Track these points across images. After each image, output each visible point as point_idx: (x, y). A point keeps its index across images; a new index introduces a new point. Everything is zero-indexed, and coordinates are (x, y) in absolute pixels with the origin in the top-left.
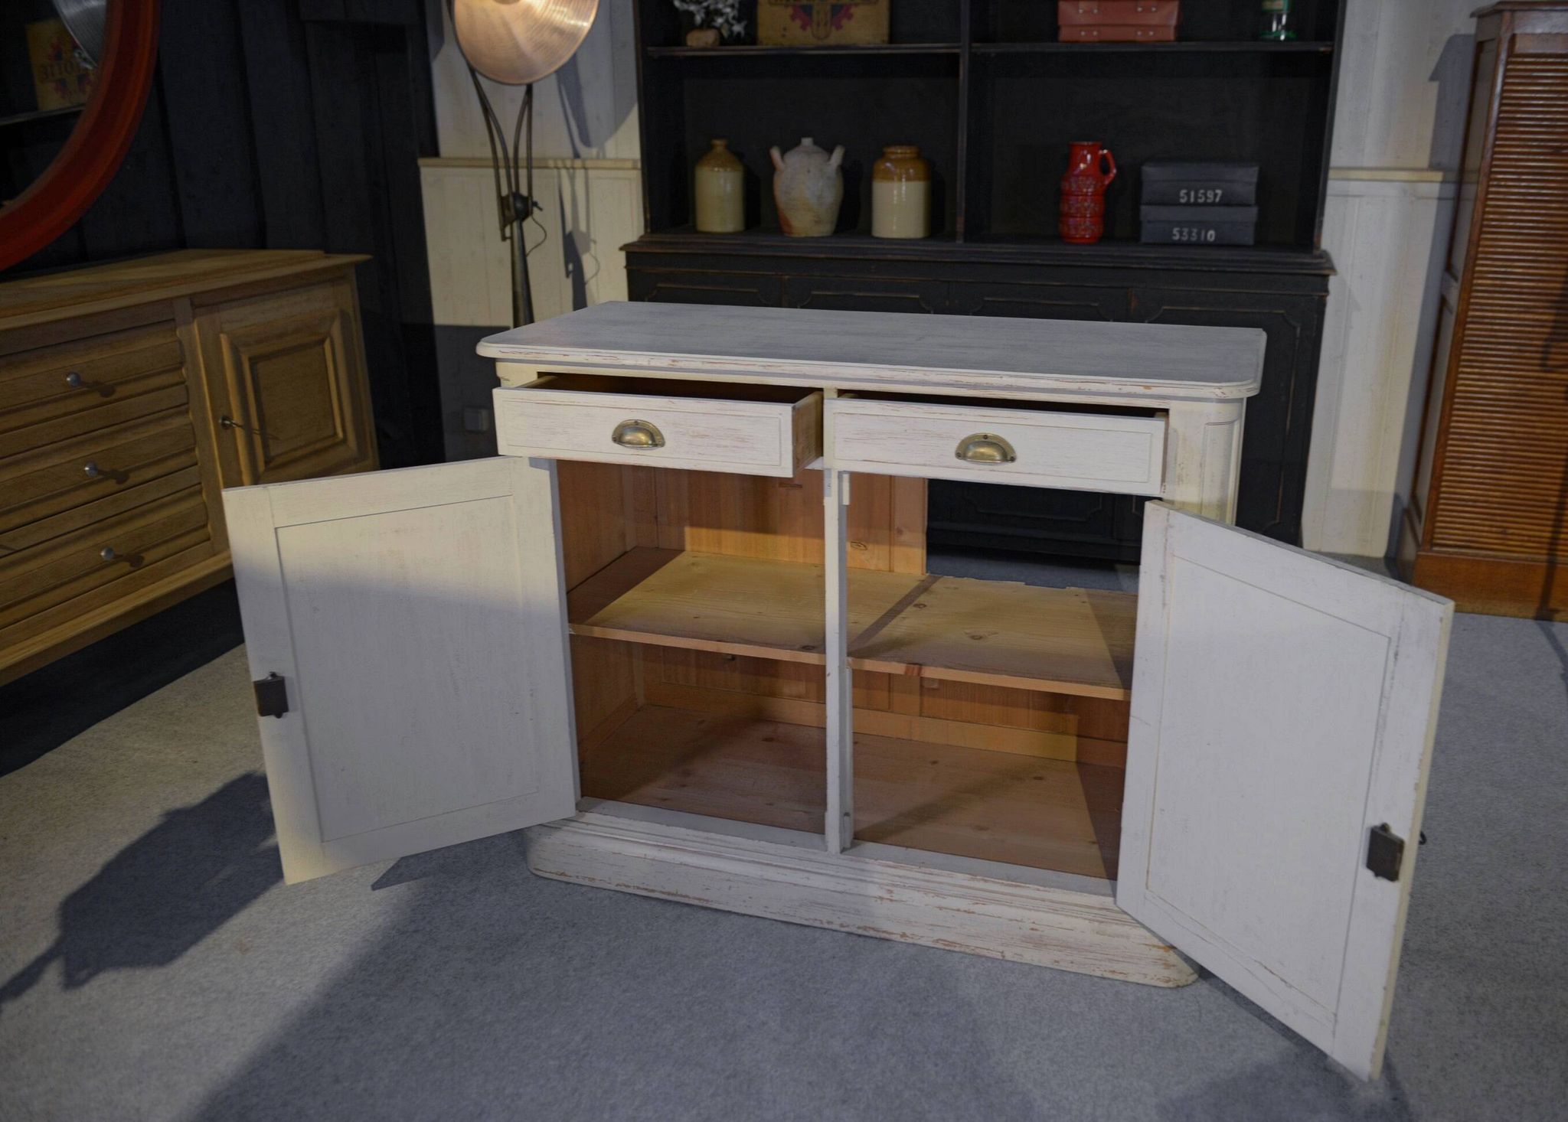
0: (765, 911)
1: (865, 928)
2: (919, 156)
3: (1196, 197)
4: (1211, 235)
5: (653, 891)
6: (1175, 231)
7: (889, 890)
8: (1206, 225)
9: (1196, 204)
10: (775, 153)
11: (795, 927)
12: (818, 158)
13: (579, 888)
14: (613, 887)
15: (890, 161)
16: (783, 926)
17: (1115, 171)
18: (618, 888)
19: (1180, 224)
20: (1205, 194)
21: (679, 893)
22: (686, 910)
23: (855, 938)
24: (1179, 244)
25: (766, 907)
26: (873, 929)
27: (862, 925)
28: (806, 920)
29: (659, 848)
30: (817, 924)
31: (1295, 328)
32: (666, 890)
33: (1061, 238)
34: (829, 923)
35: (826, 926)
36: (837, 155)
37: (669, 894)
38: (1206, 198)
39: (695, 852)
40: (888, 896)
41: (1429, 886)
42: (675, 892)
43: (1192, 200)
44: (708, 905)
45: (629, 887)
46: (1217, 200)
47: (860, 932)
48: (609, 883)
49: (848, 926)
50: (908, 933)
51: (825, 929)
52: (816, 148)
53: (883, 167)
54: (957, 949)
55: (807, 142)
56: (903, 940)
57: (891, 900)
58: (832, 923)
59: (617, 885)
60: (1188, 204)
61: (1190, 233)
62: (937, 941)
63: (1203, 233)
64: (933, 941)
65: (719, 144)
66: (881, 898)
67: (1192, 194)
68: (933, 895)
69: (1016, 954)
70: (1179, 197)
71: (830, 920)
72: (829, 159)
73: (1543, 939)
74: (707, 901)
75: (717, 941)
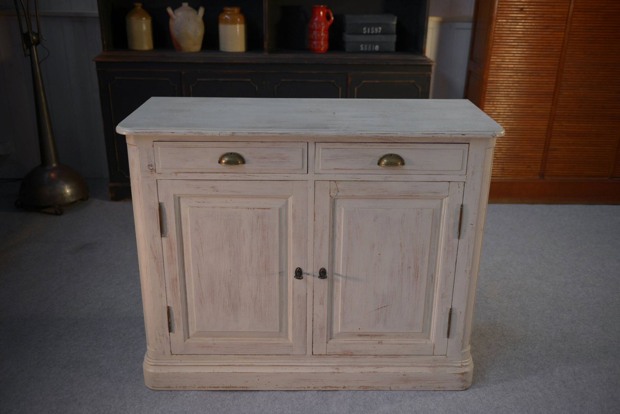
0: (276, 387)
1: (326, 387)
2: (242, 12)
3: (370, 31)
4: (377, 48)
5: (218, 387)
6: (362, 46)
7: (336, 368)
8: (374, 43)
9: (370, 34)
10: (170, 10)
11: (291, 392)
12: (192, 13)
13: (178, 392)
14: (196, 389)
15: (227, 14)
16: (286, 393)
17: (332, 18)
18: (200, 389)
19: (364, 43)
20: (374, 30)
21: (232, 386)
22: (236, 393)
23: (322, 392)
24: (363, 52)
25: (277, 385)
26: (330, 387)
27: (324, 386)
28: (297, 388)
29: (220, 367)
30: (303, 389)
31: (419, 89)
32: (226, 386)
33: (311, 50)
34: (308, 387)
35: (307, 389)
36: (201, 11)
37: (226, 387)
38: (375, 31)
39: (240, 365)
40: (337, 371)
41: (535, 326)
42: (230, 386)
43: (369, 32)
44: (247, 389)
45: (205, 387)
46: (380, 32)
47: (323, 389)
48: (194, 387)
49: (317, 388)
50: (346, 386)
51: (306, 390)
52: (190, 8)
53: (224, 18)
54: (369, 389)
55: (185, 5)
56: (344, 389)
57: (338, 373)
58: (309, 387)
59: (198, 388)
60: (367, 34)
61: (368, 47)
62: (360, 387)
63: (373, 47)
64: (358, 388)
65: (139, 6)
66: (334, 373)
67: (369, 29)
68: (357, 367)
69: (396, 387)
70: (363, 31)
71: (308, 386)
72: (198, 13)
73: (587, 342)
74: (247, 387)
75: (259, 406)
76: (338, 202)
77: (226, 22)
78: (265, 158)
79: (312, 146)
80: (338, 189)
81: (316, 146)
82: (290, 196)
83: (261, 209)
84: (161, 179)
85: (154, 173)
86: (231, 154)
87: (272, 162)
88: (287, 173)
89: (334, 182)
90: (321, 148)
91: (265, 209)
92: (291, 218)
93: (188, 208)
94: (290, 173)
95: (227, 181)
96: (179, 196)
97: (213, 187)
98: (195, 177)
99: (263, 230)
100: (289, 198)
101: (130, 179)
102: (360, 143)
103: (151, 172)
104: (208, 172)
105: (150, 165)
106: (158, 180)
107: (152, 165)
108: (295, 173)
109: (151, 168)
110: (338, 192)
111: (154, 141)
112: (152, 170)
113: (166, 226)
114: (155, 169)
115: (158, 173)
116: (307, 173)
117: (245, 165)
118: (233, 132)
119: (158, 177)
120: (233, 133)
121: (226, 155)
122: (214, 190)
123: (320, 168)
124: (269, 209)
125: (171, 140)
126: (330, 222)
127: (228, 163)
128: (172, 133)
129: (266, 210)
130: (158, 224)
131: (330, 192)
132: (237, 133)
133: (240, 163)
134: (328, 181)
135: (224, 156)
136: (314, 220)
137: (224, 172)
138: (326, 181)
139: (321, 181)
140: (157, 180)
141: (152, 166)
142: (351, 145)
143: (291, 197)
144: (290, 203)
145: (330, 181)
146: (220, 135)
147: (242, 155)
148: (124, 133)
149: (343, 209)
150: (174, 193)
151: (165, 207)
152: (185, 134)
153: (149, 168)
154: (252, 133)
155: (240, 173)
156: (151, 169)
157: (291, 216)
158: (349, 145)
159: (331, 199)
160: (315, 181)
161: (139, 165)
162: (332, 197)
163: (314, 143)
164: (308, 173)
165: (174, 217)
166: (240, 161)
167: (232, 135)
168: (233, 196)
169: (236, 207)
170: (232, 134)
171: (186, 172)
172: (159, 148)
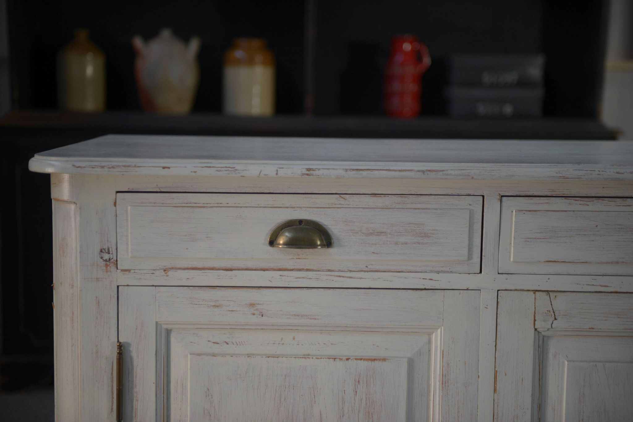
10: (138, 42)
12: (178, 47)
15: (240, 50)
36: (194, 45)
52: (174, 39)
53: (234, 56)
55: (166, 33)
65: (82, 34)
76: (553, 347)
77: (238, 62)
78: (380, 233)
79: (492, 206)
80: (554, 312)
81: (503, 204)
82: (437, 329)
83: (364, 360)
84: (128, 285)
85: (113, 269)
86: (301, 222)
87: (396, 243)
88: (431, 272)
89: (544, 294)
90: (514, 211)
91: (375, 360)
92: (438, 383)
93: (189, 356)
94: (438, 272)
95: (288, 290)
96: (169, 327)
97: (252, 305)
98: (211, 279)
99: (369, 413)
100: (434, 334)
101: (52, 287)
102: (610, 199)
103: (105, 268)
104: (243, 266)
105: (105, 249)
106: (120, 288)
107: (109, 249)
108: (451, 272)
109: (106, 256)
110: (555, 319)
111: (117, 192)
112: (108, 263)
113: (132, 402)
114: (117, 261)
115: (122, 270)
116: (479, 271)
117: (330, 250)
118: (308, 167)
119: (123, 279)
120: (309, 170)
121: (288, 225)
122: (255, 312)
123: (512, 260)
124: (384, 360)
125: (159, 190)
126: (533, 395)
127: (292, 244)
128: (164, 168)
129: (376, 363)
130: (113, 398)
131: (535, 320)
132: (319, 169)
133: (320, 245)
134: (532, 293)
135: (282, 229)
136: (495, 391)
137: (281, 267)
138: (526, 293)
139: (512, 292)
140: (118, 287)
141: (109, 253)
142: (588, 203)
143: (439, 331)
144: (436, 347)
145: (535, 291)
146: (277, 174)
147: (324, 226)
148: (49, 170)
149: (566, 363)
150: (157, 320)
151: (134, 354)
152: (195, 172)
153: (102, 258)
154: (353, 170)
155: (319, 271)
156: (106, 261)
157: (438, 379)
158: (582, 202)
159: (537, 337)
160: (498, 291)
161: (78, 250)
162: (539, 332)
163: (498, 197)
164: (481, 272)
165: (154, 381)
166: (321, 240)
167: (307, 175)
168: (299, 328)
169: (304, 355)
170: (307, 172)
171: (190, 266)
172: (129, 207)
